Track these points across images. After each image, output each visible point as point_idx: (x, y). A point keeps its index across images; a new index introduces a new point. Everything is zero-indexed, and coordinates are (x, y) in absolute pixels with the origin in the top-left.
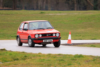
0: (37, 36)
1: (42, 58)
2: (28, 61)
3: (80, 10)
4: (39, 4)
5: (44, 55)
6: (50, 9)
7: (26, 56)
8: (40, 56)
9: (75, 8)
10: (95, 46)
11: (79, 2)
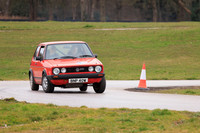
0: (56, 72)
1: (88, 117)
2: (61, 121)
3: (164, 20)
4: (83, 9)
5: (92, 111)
6: (104, 18)
7: (55, 113)
8: (83, 113)
9: (155, 18)
10: (193, 93)
11: (161, 6)
